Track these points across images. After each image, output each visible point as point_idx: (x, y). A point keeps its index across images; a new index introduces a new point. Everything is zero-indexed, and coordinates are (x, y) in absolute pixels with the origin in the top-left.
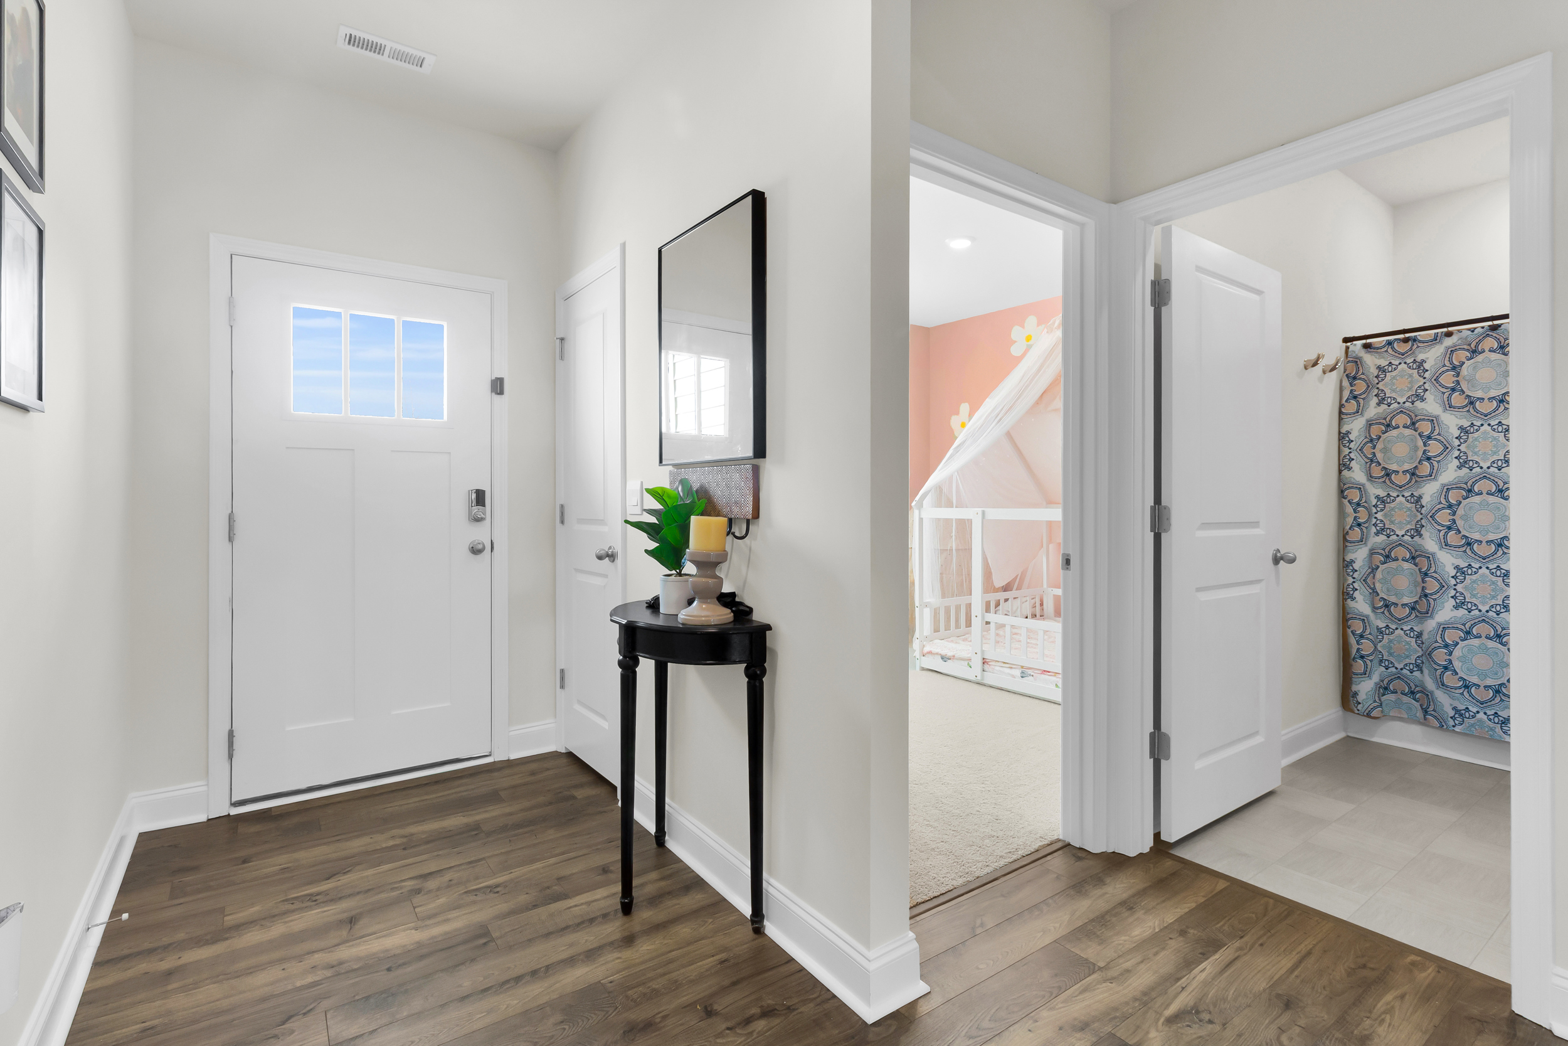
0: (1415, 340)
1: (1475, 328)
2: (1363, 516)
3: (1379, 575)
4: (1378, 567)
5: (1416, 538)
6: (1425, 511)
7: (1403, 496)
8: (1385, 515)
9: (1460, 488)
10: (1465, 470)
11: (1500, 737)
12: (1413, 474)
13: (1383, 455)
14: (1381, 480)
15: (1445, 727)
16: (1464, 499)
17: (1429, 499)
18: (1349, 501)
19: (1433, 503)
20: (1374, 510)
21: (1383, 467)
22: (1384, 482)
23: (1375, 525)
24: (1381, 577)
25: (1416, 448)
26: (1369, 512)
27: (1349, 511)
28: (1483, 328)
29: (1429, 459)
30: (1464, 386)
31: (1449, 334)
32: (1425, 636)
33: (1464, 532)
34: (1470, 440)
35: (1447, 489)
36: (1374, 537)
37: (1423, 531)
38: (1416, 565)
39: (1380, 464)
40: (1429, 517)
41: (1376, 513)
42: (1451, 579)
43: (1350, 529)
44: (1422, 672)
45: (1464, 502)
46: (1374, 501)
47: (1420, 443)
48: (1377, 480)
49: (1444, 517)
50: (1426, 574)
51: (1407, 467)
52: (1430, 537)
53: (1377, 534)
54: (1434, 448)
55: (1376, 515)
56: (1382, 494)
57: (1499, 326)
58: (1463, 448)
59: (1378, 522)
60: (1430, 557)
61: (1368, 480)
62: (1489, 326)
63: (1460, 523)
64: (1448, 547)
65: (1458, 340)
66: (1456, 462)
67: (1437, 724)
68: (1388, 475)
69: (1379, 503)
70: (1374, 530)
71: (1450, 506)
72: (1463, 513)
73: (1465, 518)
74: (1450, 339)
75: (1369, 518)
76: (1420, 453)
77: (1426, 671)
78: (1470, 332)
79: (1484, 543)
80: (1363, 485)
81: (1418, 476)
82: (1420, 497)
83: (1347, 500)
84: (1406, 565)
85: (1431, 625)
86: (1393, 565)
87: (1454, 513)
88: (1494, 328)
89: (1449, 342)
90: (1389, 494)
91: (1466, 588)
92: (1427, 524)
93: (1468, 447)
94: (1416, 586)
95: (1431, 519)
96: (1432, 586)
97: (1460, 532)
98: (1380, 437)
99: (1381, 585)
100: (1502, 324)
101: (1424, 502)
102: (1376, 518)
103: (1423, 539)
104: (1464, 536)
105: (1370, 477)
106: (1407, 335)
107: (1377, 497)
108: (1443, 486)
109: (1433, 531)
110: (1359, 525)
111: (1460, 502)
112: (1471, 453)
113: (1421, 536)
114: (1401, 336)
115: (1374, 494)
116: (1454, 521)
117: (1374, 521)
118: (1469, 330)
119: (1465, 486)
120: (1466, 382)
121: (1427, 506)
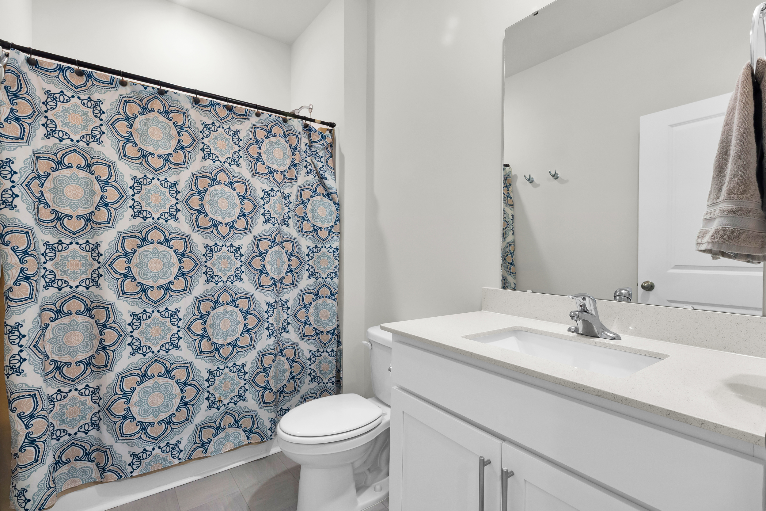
0: (90, 76)
1: (148, 86)
2: (31, 266)
3: (49, 334)
4: (48, 325)
5: (93, 289)
6: (104, 259)
7: (77, 243)
8: (56, 265)
9: (135, 237)
10: (139, 220)
11: (171, 463)
12: (89, 220)
13: (52, 195)
14: (50, 225)
15: (123, 476)
16: (139, 247)
17: (107, 247)
18: (13, 249)
19: (111, 251)
20: (43, 259)
21: (53, 210)
22: (55, 227)
23: (44, 276)
24: (51, 336)
25: (92, 193)
26: (38, 262)
27: (13, 261)
28: (153, 88)
29: (106, 205)
30: (137, 139)
31: (124, 84)
32: (103, 392)
33: (139, 280)
34: (144, 191)
35: (123, 237)
36: (43, 291)
37: (101, 281)
38: (92, 317)
39: (49, 206)
40: (107, 265)
41: (45, 263)
42: (127, 326)
43: (15, 284)
44: (99, 429)
45: (139, 251)
46: (43, 249)
47: (97, 187)
48: (46, 224)
49: (120, 265)
50: (104, 326)
51: (81, 211)
52: (109, 287)
53: (46, 287)
54: (112, 195)
55: (45, 266)
56: (53, 240)
57: (166, 92)
58: (136, 198)
59: (48, 273)
60: (108, 308)
61: (37, 223)
62: (158, 89)
63: (135, 271)
64: (125, 295)
65: (131, 92)
66: (130, 212)
67: (115, 477)
68: (59, 219)
69: (48, 251)
70: (42, 282)
71: (126, 254)
72: (138, 261)
73: (140, 265)
74: (123, 88)
75: (38, 269)
76: (97, 198)
77: (103, 427)
78: (142, 88)
79: (155, 288)
80: (32, 229)
81: (94, 222)
82: (98, 245)
83: (9, 247)
84: (81, 319)
85: (110, 377)
86: (66, 320)
87: (130, 261)
88: (162, 93)
89: (123, 91)
90: (60, 241)
91: (141, 333)
92: (105, 273)
93: (141, 198)
94: (91, 340)
95: (109, 268)
96: (110, 336)
97: (135, 280)
98: (49, 175)
99: (51, 346)
100: (168, 91)
101: (102, 250)
102: (44, 268)
103: (101, 289)
104: (139, 283)
105: (39, 221)
106: (81, 68)
107: (46, 244)
108: (120, 234)
109: (111, 280)
110: (27, 278)
111: (135, 251)
112: (145, 204)
113: (98, 286)
114: (75, 67)
115: (43, 241)
116: (130, 269)
117: (43, 271)
118: (143, 85)
119: (140, 235)
120: (139, 135)
121: (105, 254)
